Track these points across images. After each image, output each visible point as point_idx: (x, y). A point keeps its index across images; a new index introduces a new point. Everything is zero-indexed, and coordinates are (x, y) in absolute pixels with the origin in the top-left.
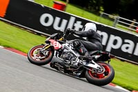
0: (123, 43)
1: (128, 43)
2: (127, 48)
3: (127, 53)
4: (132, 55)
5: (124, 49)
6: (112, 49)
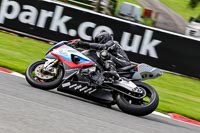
0: (22, 10)
1: (28, 11)
2: (27, 17)
3: (28, 25)
4: (35, 27)
5: (23, 19)
6: (6, 20)
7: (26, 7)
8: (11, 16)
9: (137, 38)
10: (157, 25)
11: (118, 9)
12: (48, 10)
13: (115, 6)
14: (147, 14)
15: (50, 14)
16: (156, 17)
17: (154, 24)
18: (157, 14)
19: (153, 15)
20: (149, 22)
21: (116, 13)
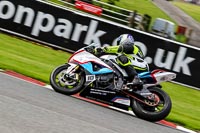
1: (63, 24)
2: (62, 31)
3: (62, 38)
4: (70, 40)
7: (61, 20)
8: (46, 29)
9: (171, 55)
10: (191, 42)
11: (151, 25)
12: (83, 24)
13: (149, 22)
14: (181, 31)
15: (85, 28)
16: (190, 34)
17: (187, 41)
18: (191, 31)
19: (187, 32)
20: (183, 39)
21: (150, 29)
